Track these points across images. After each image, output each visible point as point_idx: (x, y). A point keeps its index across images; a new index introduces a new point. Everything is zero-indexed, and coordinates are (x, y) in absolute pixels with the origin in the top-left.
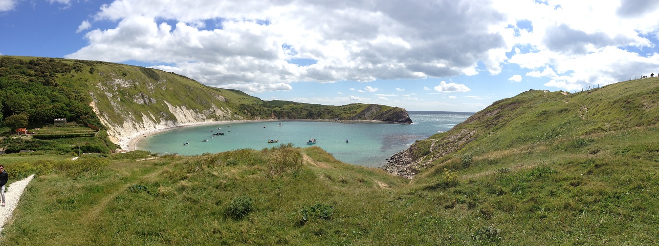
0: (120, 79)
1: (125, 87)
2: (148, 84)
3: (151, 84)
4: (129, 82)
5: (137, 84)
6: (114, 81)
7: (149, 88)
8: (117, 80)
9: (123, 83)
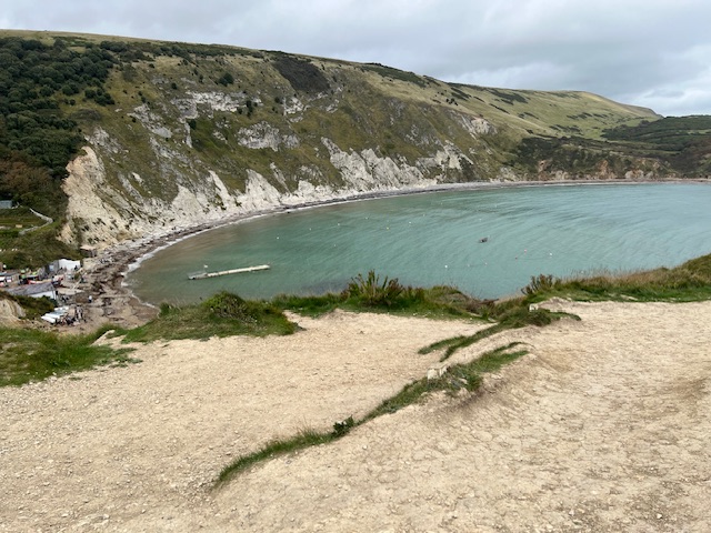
0: (209, 92)
1: (223, 109)
2: (289, 99)
3: (295, 100)
4: (233, 99)
5: (258, 101)
6: (191, 97)
7: (289, 111)
8: (200, 96)
9: (219, 102)
